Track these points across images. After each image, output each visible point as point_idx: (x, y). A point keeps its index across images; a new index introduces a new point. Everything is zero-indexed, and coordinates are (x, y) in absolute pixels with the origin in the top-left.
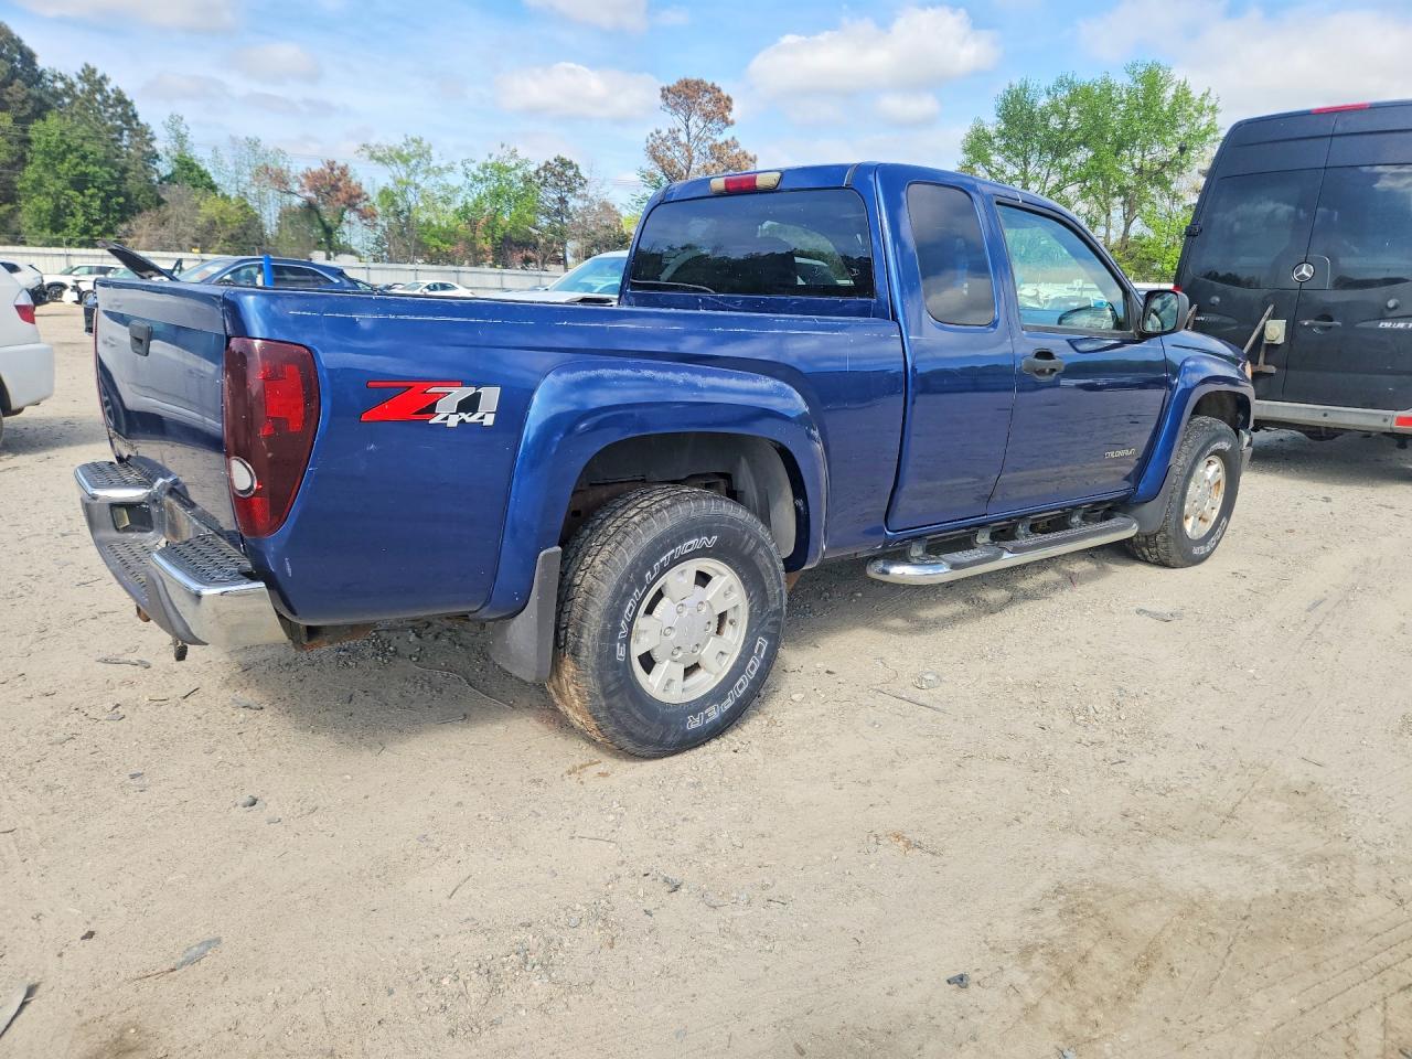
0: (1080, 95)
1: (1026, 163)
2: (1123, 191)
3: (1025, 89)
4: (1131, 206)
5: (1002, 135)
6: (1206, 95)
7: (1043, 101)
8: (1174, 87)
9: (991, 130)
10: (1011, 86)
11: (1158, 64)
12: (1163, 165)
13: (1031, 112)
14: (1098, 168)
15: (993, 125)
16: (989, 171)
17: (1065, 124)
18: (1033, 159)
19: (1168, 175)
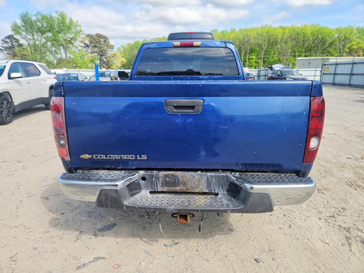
0: (44, 18)
1: (33, 35)
2: (62, 45)
3: (27, 14)
4: (65, 49)
5: (24, 26)
6: (77, 22)
7: (34, 18)
8: (69, 19)
9: (19, 25)
10: (23, 12)
11: (63, 12)
12: (71, 39)
13: (31, 21)
14: (55, 38)
15: (20, 23)
16: (22, 37)
17: (42, 25)
18: (35, 34)
19: (72, 41)
